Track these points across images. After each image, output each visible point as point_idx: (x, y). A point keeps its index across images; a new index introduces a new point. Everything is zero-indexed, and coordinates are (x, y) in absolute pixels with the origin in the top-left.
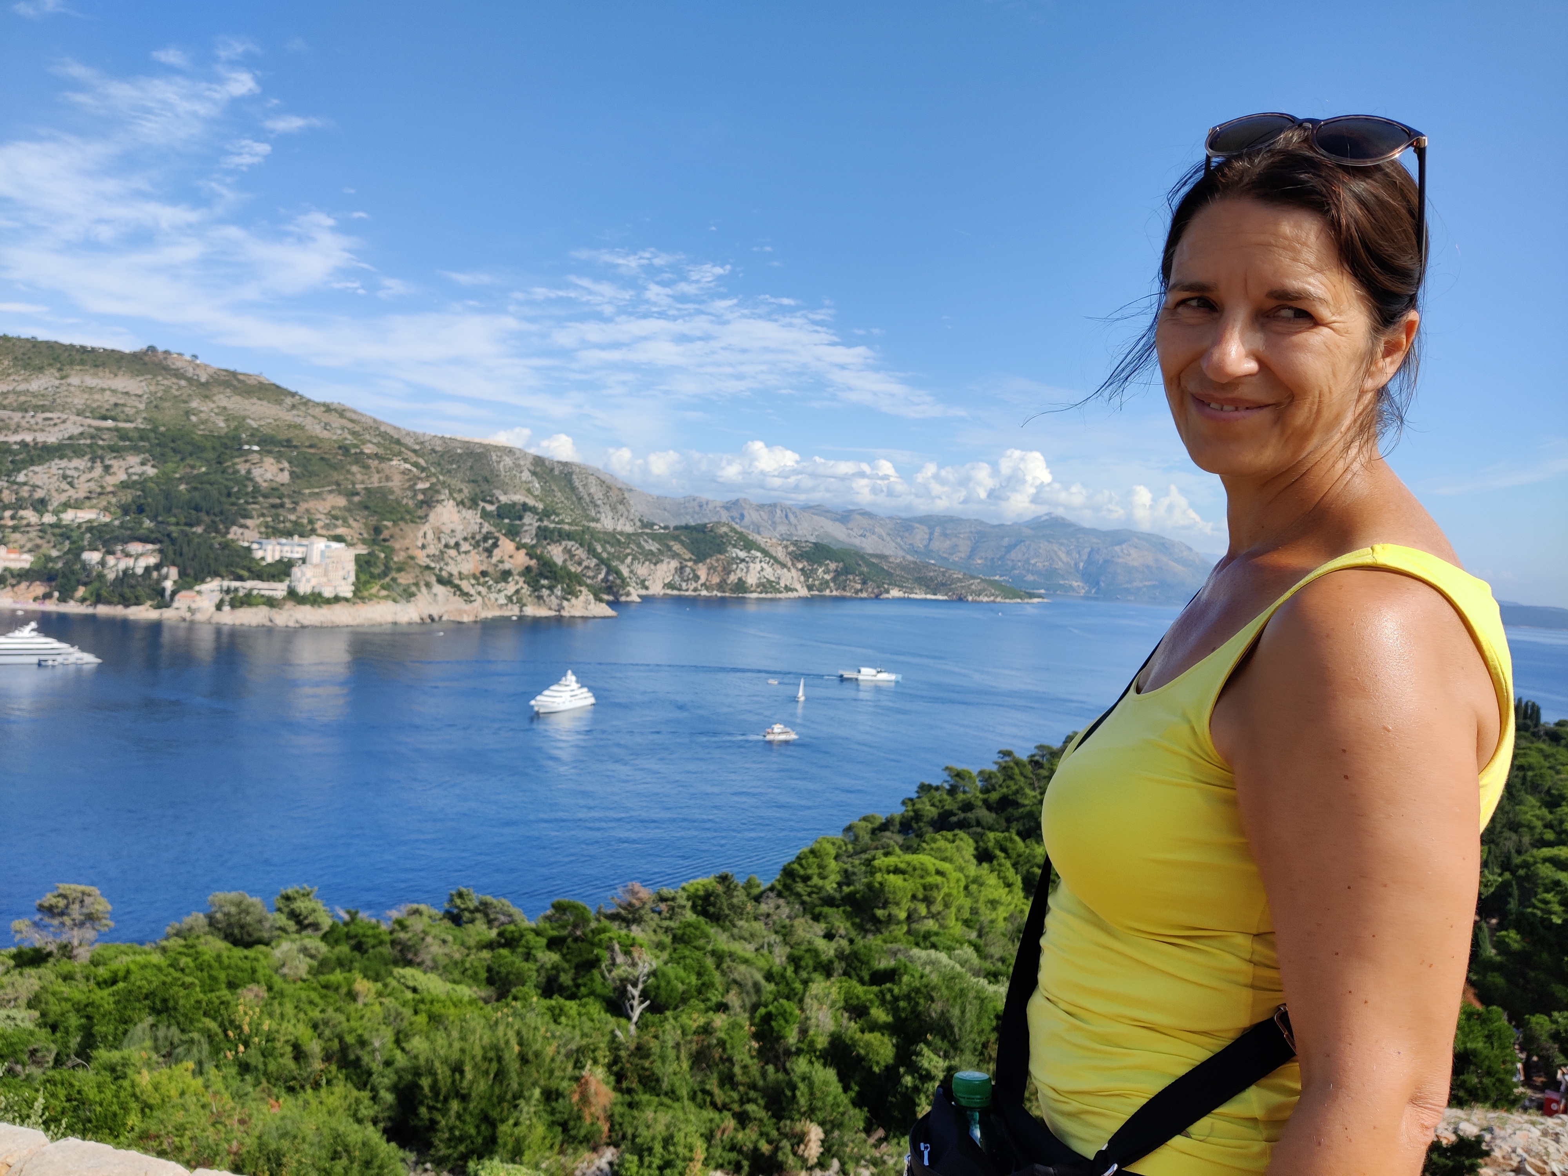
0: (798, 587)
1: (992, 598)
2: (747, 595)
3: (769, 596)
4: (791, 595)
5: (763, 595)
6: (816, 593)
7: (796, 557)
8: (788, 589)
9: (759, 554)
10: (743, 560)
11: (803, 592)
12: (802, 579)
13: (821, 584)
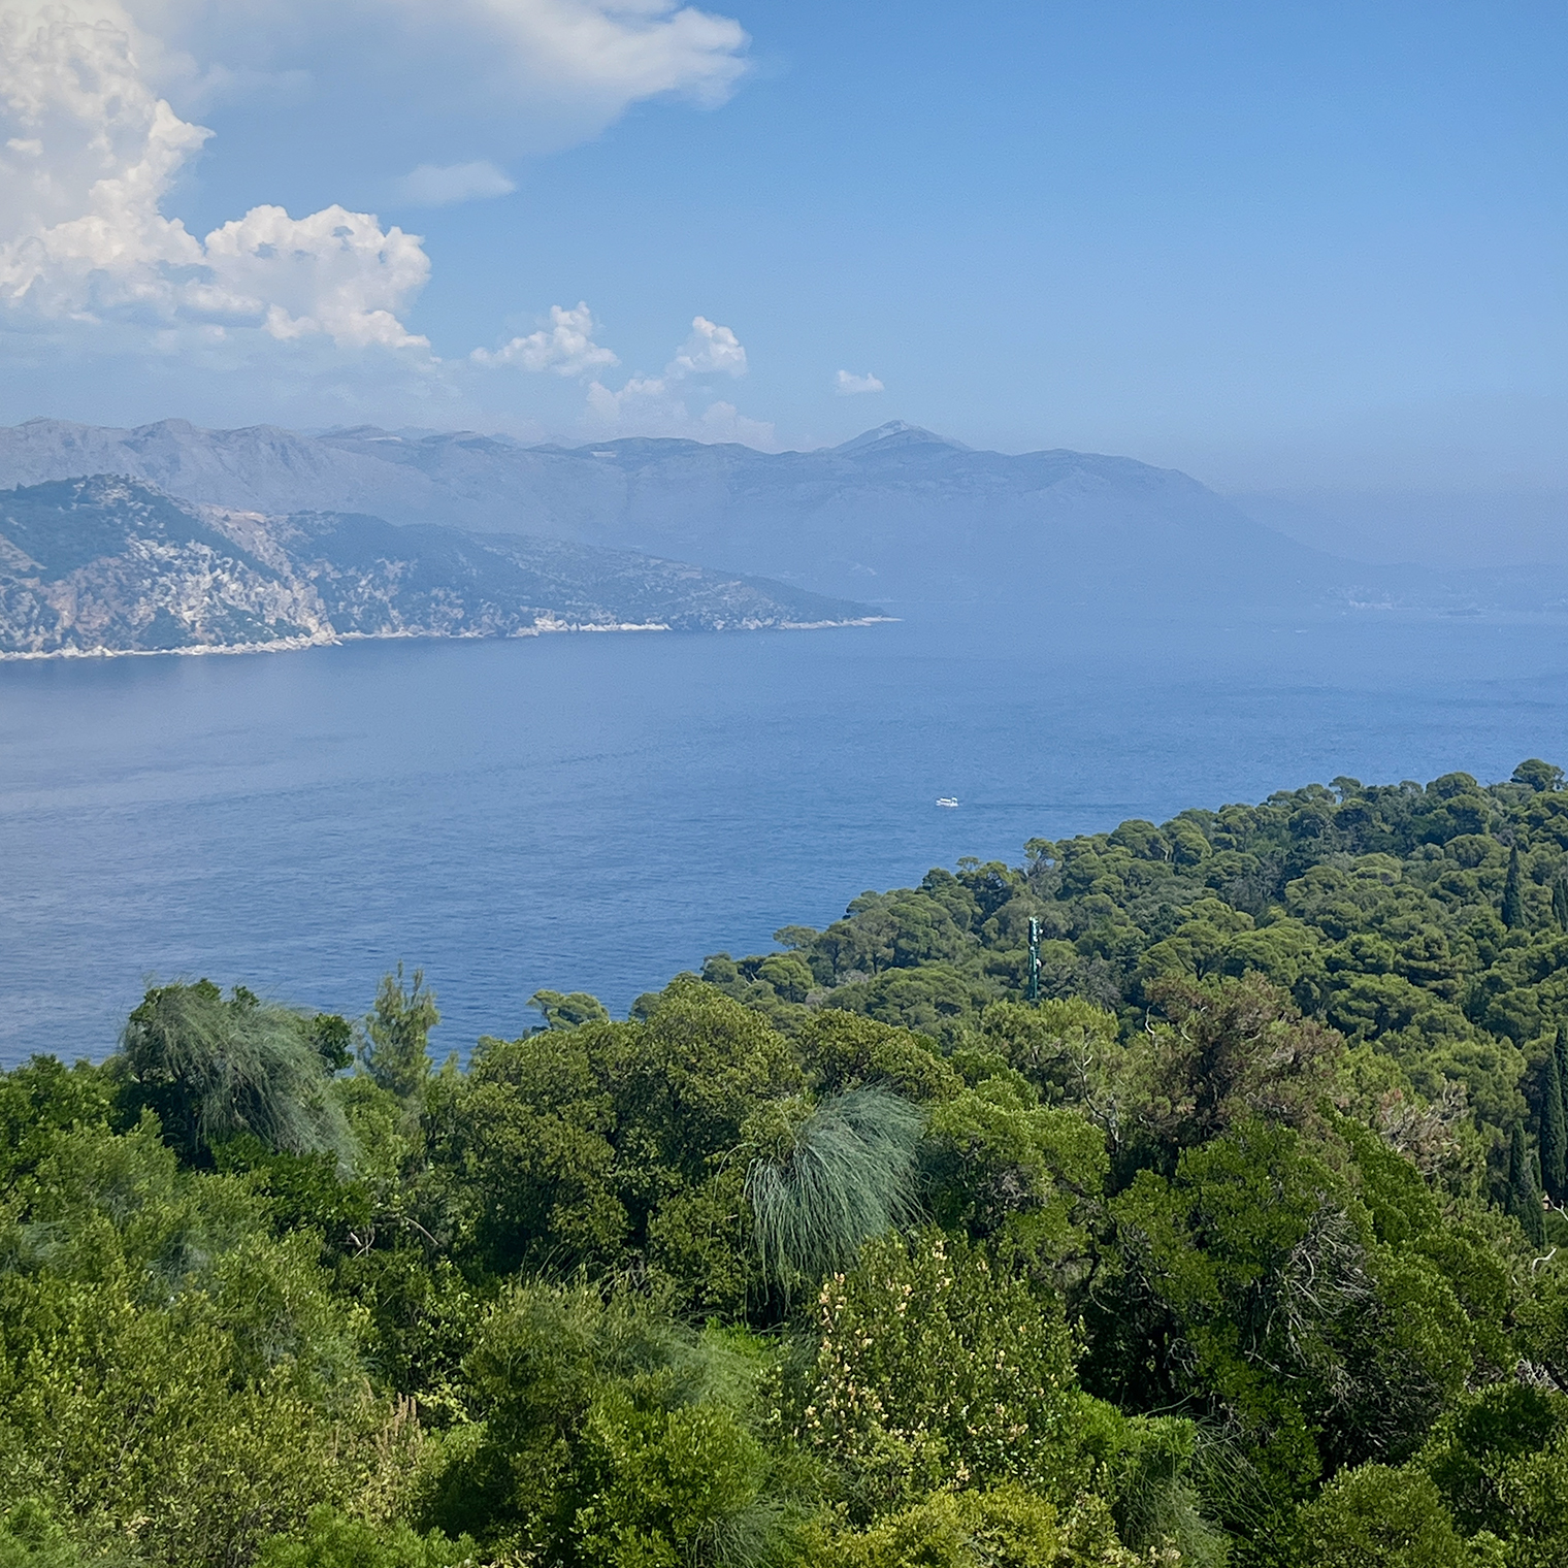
0: (312, 623)
1: (769, 622)
2: (183, 651)
3: (239, 648)
4: (290, 643)
5: (222, 648)
6: (358, 634)
7: (302, 553)
8: (284, 629)
9: (206, 550)
10: (167, 567)
11: (323, 635)
12: (319, 604)
13: (367, 614)
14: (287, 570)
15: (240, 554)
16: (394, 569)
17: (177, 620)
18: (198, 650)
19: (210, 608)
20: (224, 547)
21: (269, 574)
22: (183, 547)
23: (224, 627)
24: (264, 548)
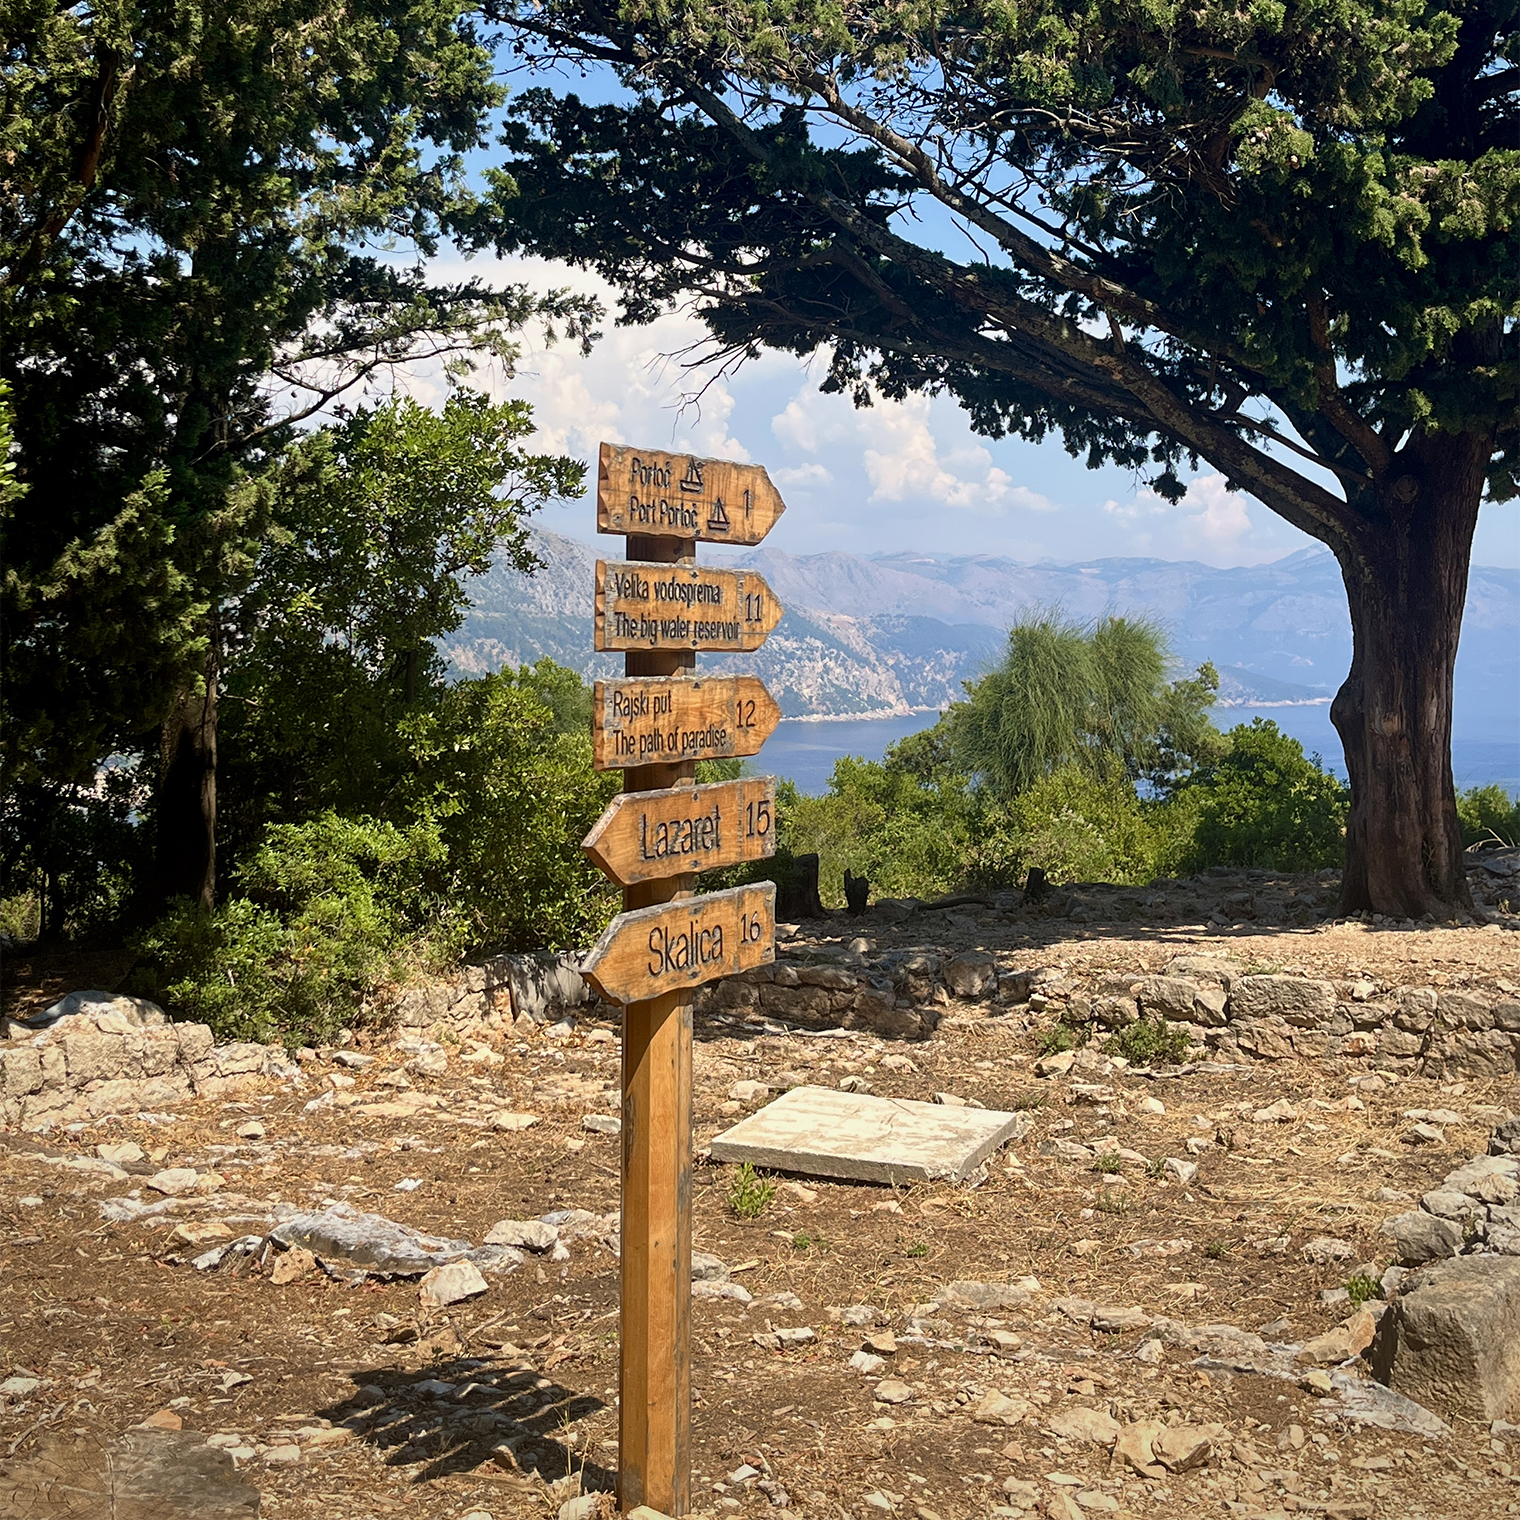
0: (892, 699)
3: (843, 717)
4: (879, 714)
5: (832, 717)
6: (924, 708)
7: (883, 645)
8: (875, 703)
9: (818, 643)
10: (791, 656)
11: (901, 708)
12: (897, 684)
13: (931, 692)
14: (872, 658)
15: (840, 646)
16: (949, 658)
17: (798, 695)
18: (815, 718)
19: (822, 687)
20: (830, 640)
21: (863, 661)
22: (802, 640)
23: (833, 702)
24: (857, 642)
